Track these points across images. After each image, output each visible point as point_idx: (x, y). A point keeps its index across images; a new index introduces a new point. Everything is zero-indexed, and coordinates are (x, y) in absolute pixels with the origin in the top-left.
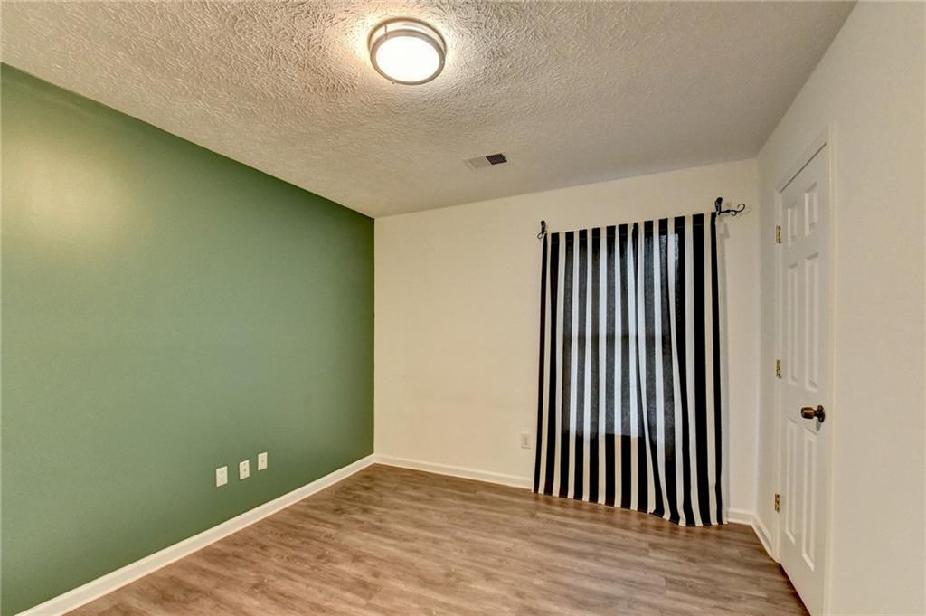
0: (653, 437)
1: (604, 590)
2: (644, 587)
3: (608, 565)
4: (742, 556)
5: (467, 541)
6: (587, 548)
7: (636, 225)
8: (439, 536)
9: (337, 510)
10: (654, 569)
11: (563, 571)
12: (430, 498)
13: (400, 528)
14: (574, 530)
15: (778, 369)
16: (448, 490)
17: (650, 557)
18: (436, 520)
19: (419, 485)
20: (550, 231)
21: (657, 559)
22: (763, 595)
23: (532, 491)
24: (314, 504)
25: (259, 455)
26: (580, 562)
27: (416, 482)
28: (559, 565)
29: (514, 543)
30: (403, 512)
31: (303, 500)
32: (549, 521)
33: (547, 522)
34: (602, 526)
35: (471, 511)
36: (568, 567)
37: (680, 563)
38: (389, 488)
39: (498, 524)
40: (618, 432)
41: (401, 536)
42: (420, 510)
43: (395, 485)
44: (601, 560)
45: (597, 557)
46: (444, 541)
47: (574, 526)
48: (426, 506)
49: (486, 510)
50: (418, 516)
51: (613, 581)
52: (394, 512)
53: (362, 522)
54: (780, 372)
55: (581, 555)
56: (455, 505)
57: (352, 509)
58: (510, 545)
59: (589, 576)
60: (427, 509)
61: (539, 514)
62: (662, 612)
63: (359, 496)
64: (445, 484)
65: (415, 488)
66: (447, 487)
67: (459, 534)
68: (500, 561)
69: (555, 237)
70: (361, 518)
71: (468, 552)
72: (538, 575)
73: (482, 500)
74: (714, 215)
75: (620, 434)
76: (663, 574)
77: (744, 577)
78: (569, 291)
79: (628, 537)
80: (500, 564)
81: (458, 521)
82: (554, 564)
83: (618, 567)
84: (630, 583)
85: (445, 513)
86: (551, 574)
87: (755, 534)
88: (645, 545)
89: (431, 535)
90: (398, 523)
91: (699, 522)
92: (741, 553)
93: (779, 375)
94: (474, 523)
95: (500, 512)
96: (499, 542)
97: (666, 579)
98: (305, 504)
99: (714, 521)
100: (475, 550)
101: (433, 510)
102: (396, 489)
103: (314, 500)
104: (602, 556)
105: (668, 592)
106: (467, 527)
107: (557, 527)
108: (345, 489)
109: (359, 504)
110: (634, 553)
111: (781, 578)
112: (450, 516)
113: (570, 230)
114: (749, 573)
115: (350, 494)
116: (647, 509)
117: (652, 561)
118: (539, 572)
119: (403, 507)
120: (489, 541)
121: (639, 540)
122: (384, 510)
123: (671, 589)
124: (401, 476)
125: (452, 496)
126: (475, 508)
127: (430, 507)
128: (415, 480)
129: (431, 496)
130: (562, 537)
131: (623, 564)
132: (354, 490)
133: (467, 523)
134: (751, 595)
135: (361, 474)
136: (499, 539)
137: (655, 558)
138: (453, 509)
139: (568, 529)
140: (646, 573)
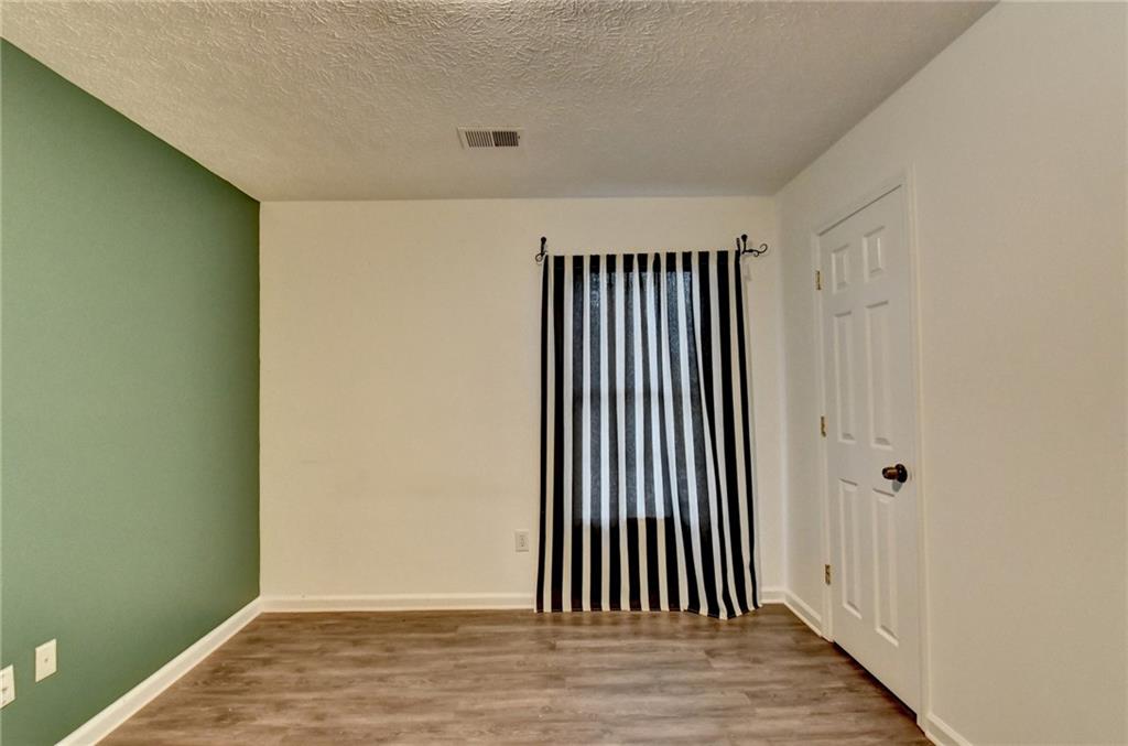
0: (685, 516)
1: (694, 732)
2: (730, 713)
3: (677, 695)
4: (798, 642)
5: (481, 713)
6: (642, 677)
7: (657, 256)
8: (434, 718)
9: (220, 719)
10: (729, 684)
11: (632, 720)
12: (387, 654)
13: (363, 720)
14: (617, 656)
15: (823, 426)
16: (413, 635)
17: (715, 670)
18: (416, 691)
19: (363, 637)
20: (552, 252)
21: (722, 669)
22: (840, 684)
23: (535, 611)
24: (162, 717)
25: (38, 650)
26: (646, 700)
27: (350, 633)
28: (624, 713)
29: (551, 696)
30: (352, 691)
31: (139, 715)
32: (577, 650)
33: (577, 653)
34: (643, 642)
35: (462, 662)
36: (638, 712)
37: (748, 668)
38: (309, 653)
39: (511, 672)
40: (641, 514)
41: (368, 735)
42: (381, 679)
43: (316, 646)
44: (666, 689)
45: (662, 687)
46: (444, 723)
47: (613, 650)
48: (386, 671)
49: (482, 654)
50: (383, 691)
51: (696, 715)
52: (336, 694)
53: (283, 729)
54: (825, 430)
55: (642, 689)
56: (435, 658)
57: (251, 709)
58: (546, 702)
59: (665, 718)
60: (393, 675)
61: (559, 643)
62: (769, 741)
63: (257, 681)
64: (402, 625)
65: (355, 643)
66: (410, 631)
67: (463, 704)
68: (545, 731)
69: (559, 261)
70: (280, 721)
71: (491, 731)
72: (607, 736)
73: (472, 640)
74: (738, 254)
75: (644, 516)
76: (741, 688)
77: (812, 667)
78: (578, 333)
79: (679, 648)
80: (547, 737)
81: (451, 683)
82: (617, 712)
83: (691, 694)
84: (714, 712)
85: (425, 674)
86: (622, 730)
87: (791, 612)
88: (701, 655)
89: (420, 719)
90: (353, 712)
91: (738, 612)
92: (794, 638)
93: (824, 433)
94: (477, 680)
95: (507, 653)
96: (528, 701)
97: (747, 693)
98: (145, 721)
99: (751, 608)
100: (501, 725)
101: (404, 674)
102: (322, 651)
103: (161, 709)
104: (667, 684)
105: (759, 710)
106: (472, 689)
107: (590, 656)
108: (219, 671)
109: (262, 696)
110: (697, 669)
111: (843, 660)
112: (436, 677)
113: (579, 254)
114: (815, 661)
115: (235, 680)
116: (678, 607)
117: (719, 674)
118: (605, 732)
119: (350, 682)
120: (512, 702)
121: (692, 650)
122: (316, 695)
123: (759, 705)
124: (321, 627)
125: (420, 643)
126: (466, 655)
127: (397, 670)
128: (348, 629)
129: (388, 650)
130: (604, 670)
131: (695, 688)
132: (243, 671)
133: (466, 683)
134: (833, 689)
135: (245, 636)
136: (526, 697)
137: (722, 668)
138: (435, 665)
139: (606, 656)
140: (723, 693)
